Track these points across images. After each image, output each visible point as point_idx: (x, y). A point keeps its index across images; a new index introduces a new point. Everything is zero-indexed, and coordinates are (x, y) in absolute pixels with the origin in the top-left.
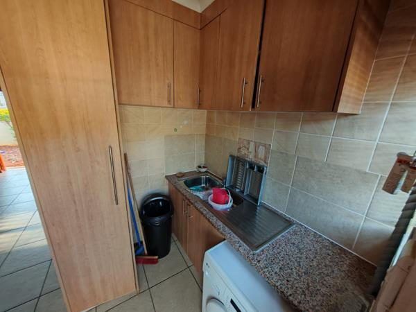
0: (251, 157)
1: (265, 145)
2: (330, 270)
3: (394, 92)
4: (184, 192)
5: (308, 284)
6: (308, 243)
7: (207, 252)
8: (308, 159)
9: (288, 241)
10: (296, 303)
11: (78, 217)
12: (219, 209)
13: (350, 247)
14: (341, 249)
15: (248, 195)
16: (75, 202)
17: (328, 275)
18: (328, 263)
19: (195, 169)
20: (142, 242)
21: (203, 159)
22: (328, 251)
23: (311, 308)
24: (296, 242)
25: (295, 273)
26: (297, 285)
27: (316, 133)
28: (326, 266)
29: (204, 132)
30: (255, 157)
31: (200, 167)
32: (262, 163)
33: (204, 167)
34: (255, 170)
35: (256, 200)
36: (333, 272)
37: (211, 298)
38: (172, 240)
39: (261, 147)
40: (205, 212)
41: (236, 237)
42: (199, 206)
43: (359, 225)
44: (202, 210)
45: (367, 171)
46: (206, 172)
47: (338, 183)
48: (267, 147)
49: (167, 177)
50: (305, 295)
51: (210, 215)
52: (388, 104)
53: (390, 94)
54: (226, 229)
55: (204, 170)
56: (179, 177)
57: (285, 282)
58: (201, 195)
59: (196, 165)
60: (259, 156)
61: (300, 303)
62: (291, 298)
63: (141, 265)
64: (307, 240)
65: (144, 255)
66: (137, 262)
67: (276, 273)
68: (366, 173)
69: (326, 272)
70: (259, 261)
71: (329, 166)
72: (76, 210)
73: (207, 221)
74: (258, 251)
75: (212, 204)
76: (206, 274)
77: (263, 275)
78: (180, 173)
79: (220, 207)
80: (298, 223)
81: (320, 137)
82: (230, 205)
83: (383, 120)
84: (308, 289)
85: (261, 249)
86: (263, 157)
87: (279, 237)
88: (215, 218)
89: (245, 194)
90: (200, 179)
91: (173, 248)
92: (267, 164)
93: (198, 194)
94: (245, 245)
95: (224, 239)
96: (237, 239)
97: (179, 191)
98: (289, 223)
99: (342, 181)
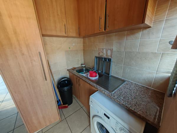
0: (105, 56)
1: (110, 50)
2: (144, 96)
3: (166, 14)
4: (76, 74)
5: (136, 102)
6: (133, 87)
7: (90, 96)
8: (130, 52)
9: (125, 88)
10: (133, 109)
11: (27, 88)
12: (93, 79)
13: (150, 86)
14: (147, 88)
15: (105, 73)
16: (25, 81)
17: (144, 98)
18: (142, 93)
19: (80, 66)
20: (60, 100)
21: (83, 61)
22: (142, 89)
23: (140, 111)
24: (128, 87)
25: (130, 99)
26: (132, 103)
27: (133, 40)
28: (142, 94)
29: (82, 49)
30: (107, 55)
31: (82, 64)
32: (110, 57)
33: (84, 64)
34: (107, 61)
35: (109, 74)
36: (145, 96)
37: (94, 116)
38: (73, 98)
39: (109, 51)
40: (87, 81)
41: (103, 88)
42: (84, 79)
43: (154, 76)
44: (86, 80)
45: (156, 52)
46: (85, 66)
47: (144, 60)
48: (112, 50)
49: (68, 70)
50: (136, 106)
51: (89, 82)
52: (164, 20)
53: (165, 15)
54: (98, 86)
55: (84, 66)
56: (73, 69)
57: (127, 102)
58: (84, 75)
59: (80, 64)
60: (108, 55)
61: (135, 109)
62: (130, 108)
63: (60, 110)
64: (132, 86)
65: (62, 105)
66: (59, 109)
67: (122, 100)
68: (156, 53)
69: (143, 97)
70: (114, 96)
71: (139, 53)
72: (26, 85)
73: (88, 85)
74: (113, 93)
75: (90, 78)
76: (91, 105)
77: (117, 102)
78: (74, 68)
79: (94, 78)
80: (127, 81)
81: (135, 41)
82: (97, 77)
83: (162, 27)
84: (137, 104)
85: (114, 92)
86: (110, 55)
87: (121, 86)
88: (92, 82)
89: (103, 72)
90: (83, 69)
91: (74, 101)
92: (112, 57)
93: (83, 75)
94: (107, 91)
95: (98, 90)
96: (103, 89)
97: (74, 75)
98: (124, 81)
99: (145, 59)
